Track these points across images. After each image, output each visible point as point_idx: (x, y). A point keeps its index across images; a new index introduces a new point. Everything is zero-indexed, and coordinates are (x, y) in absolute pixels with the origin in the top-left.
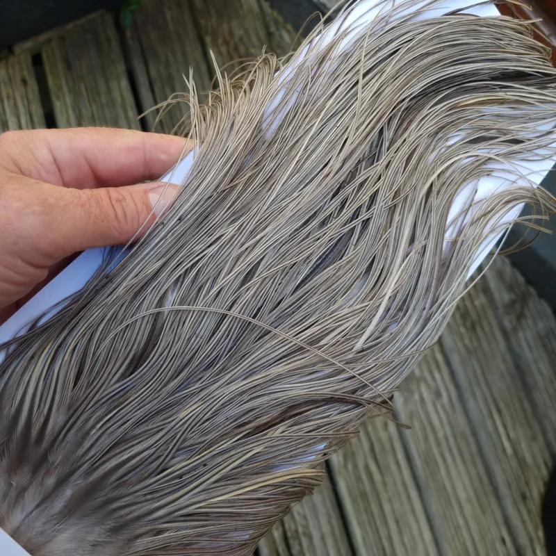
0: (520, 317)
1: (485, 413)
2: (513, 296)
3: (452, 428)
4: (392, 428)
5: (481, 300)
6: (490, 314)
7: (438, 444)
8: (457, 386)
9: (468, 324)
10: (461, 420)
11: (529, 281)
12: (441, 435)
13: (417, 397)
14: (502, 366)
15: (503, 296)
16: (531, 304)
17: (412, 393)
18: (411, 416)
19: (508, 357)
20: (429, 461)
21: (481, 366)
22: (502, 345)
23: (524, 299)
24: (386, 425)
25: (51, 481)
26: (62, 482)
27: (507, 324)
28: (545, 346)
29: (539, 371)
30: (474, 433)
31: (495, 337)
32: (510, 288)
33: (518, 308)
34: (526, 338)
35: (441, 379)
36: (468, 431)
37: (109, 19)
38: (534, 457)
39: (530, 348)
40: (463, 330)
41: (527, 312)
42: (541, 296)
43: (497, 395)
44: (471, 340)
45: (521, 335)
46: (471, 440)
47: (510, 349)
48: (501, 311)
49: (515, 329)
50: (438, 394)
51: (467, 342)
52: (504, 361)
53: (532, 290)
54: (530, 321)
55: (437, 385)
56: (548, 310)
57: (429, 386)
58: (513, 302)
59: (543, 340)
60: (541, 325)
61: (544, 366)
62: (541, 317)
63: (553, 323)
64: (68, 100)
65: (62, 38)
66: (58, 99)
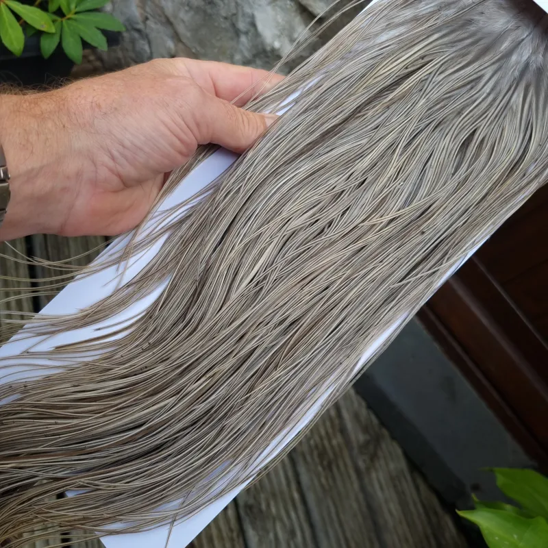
0: (373, 457)
2: (368, 437)
5: (337, 440)
6: (346, 453)
8: (312, 526)
9: (325, 463)
11: (383, 424)
13: (271, 535)
14: (355, 506)
15: (358, 437)
16: (384, 446)
17: (268, 532)
19: (361, 496)
21: (336, 507)
22: (356, 485)
23: (377, 440)
27: (361, 464)
28: (395, 486)
29: (390, 511)
31: (350, 477)
32: (365, 430)
33: (372, 449)
34: (379, 480)
35: (296, 517)
39: (381, 488)
40: (320, 468)
41: (380, 453)
42: (393, 438)
43: (349, 535)
44: (327, 479)
45: (374, 475)
47: (363, 489)
48: (356, 451)
49: (368, 469)
50: (292, 533)
51: (323, 480)
52: (357, 500)
53: (385, 432)
54: (382, 462)
55: (292, 525)
56: (399, 451)
57: (284, 525)
58: (367, 443)
59: (394, 480)
60: (392, 466)
61: (394, 507)
62: (392, 460)
63: (403, 464)
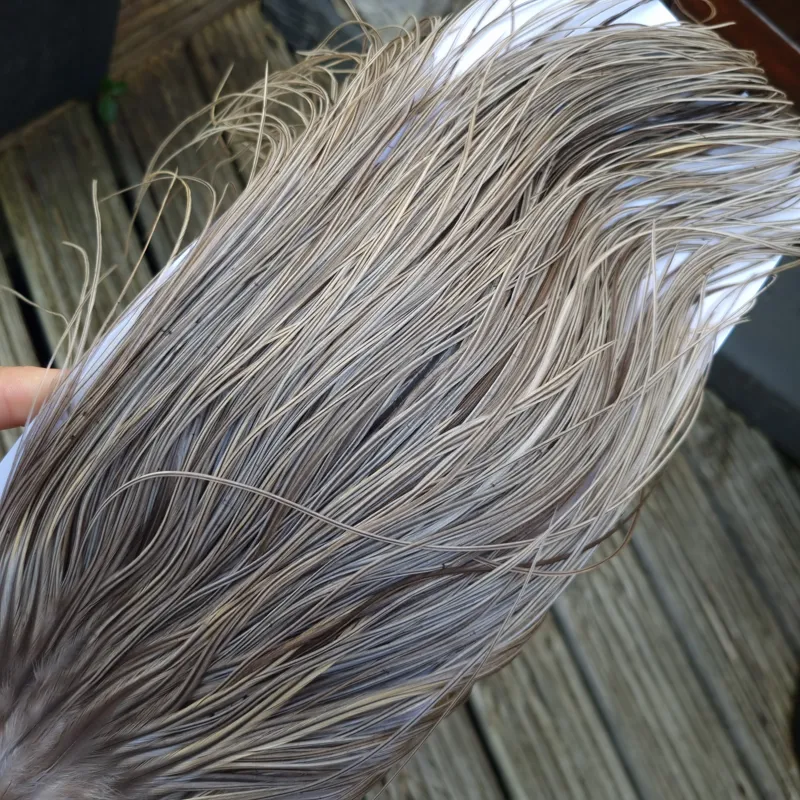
0: (725, 458)
1: (691, 605)
2: (710, 430)
3: (646, 633)
4: (559, 645)
7: (629, 659)
8: (646, 571)
10: (657, 619)
11: (731, 405)
12: (631, 646)
13: (588, 594)
14: (706, 532)
15: (697, 433)
16: (738, 439)
18: (584, 624)
19: (714, 519)
20: (618, 687)
21: (676, 537)
22: (704, 503)
23: (727, 431)
24: (548, 642)
27: (708, 472)
28: (765, 496)
29: (763, 534)
30: (680, 637)
31: (692, 493)
32: (705, 419)
33: (719, 446)
34: (737, 489)
35: (622, 565)
36: (669, 635)
38: (771, 660)
41: (733, 451)
42: (751, 423)
44: (658, 502)
45: (729, 484)
46: (675, 646)
47: (717, 508)
48: (695, 454)
49: (719, 478)
50: (619, 586)
52: (709, 525)
53: (737, 418)
54: (740, 464)
55: (616, 574)
56: (763, 443)
57: (604, 577)
58: (712, 439)
59: (762, 487)
60: (755, 466)
61: (769, 526)
62: (755, 455)
63: (772, 461)
64: (37, 234)
65: (19, 148)
66: (22, 234)
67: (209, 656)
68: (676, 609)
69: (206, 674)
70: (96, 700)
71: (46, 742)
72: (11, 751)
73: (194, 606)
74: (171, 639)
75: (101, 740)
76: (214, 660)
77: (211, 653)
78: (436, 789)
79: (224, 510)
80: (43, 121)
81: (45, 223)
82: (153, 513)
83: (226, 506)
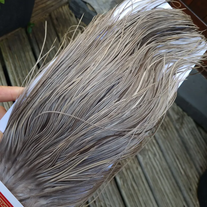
0: (182, 124)
1: (173, 160)
2: (179, 116)
3: (161, 167)
4: (140, 169)
5: (168, 119)
6: (171, 123)
7: (157, 173)
8: (162, 151)
9: (163, 128)
10: (164, 163)
11: (184, 110)
12: (158, 170)
13: (147, 157)
14: (177, 142)
15: (175, 117)
16: (185, 119)
17: (146, 155)
18: (146, 164)
19: (179, 139)
20: (154, 180)
21: (169, 143)
22: (177, 135)
23: (183, 117)
24: (137, 168)
25: (18, 167)
26: (21, 167)
27: (178, 127)
28: (192, 133)
29: (191, 143)
30: (170, 168)
31: (174, 132)
32: (177, 114)
33: (181, 120)
34: (185, 131)
35: (156, 149)
36: (167, 167)
37: (23, 30)
38: (192, 174)
39: (186, 134)
40: (162, 130)
41: (184, 122)
42: (189, 115)
43: (176, 153)
44: (165, 134)
45: (183, 130)
46: (169, 170)
47: (180, 136)
48: (175, 122)
49: (180, 128)
50: (155, 155)
51: (164, 134)
52: (178, 140)
53: (185, 113)
54: (186, 125)
55: (154, 152)
56: (192, 120)
57: (151, 152)
58: (179, 119)
59: (191, 131)
60: (190, 126)
61: (193, 141)
62: (189, 123)
63: (194, 125)
64: (11, 61)
65: (7, 39)
66: (7, 61)
67: (59, 155)
68: (169, 161)
69: (58, 159)
70: (32, 165)
71: (20, 175)
72: (11, 177)
73: (55, 143)
74: (50, 151)
75: (32, 174)
76: (60, 156)
77: (60, 154)
78: (108, 205)
79: (63, 120)
80: (13, 32)
81: (13, 58)
82: (46, 121)
83: (64, 119)
